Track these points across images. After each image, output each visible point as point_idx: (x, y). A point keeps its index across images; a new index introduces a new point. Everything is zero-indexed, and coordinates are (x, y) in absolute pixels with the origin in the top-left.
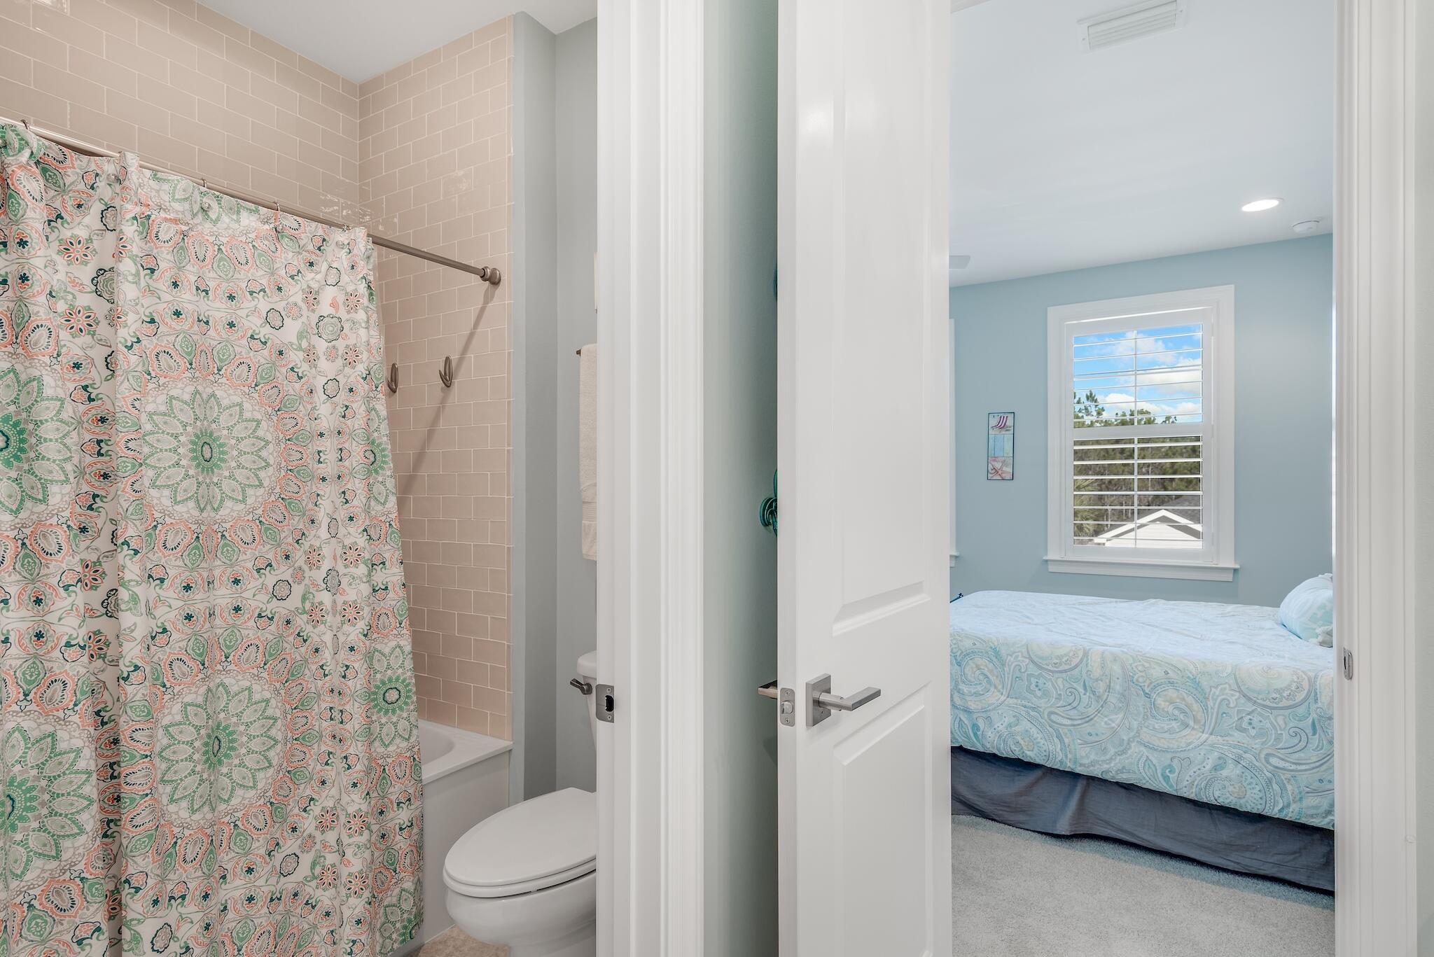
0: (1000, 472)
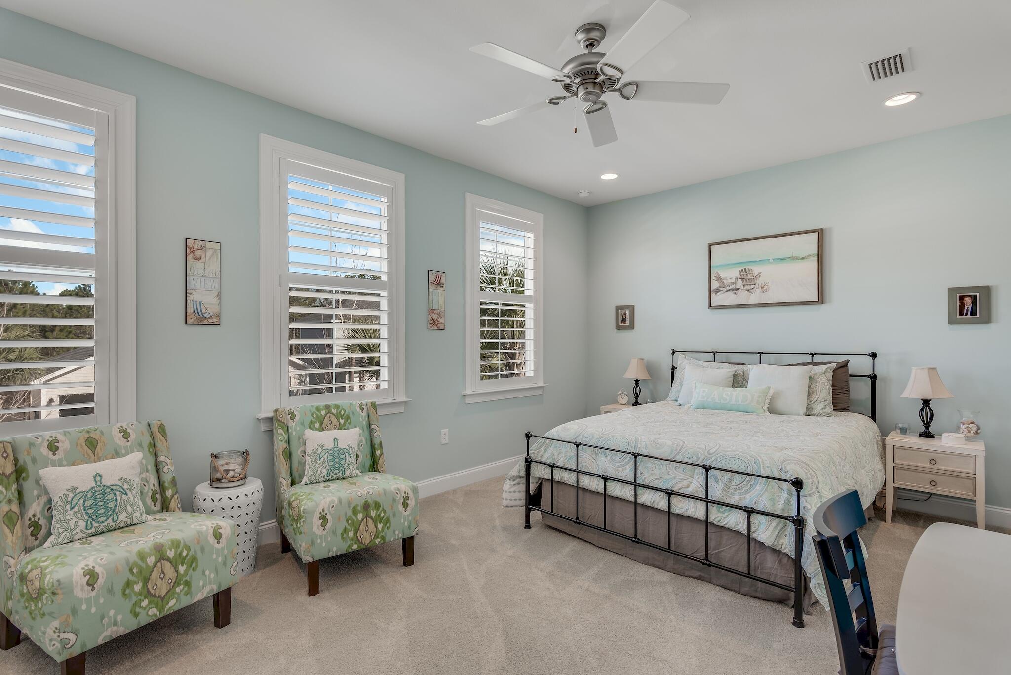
0: (436, 323)
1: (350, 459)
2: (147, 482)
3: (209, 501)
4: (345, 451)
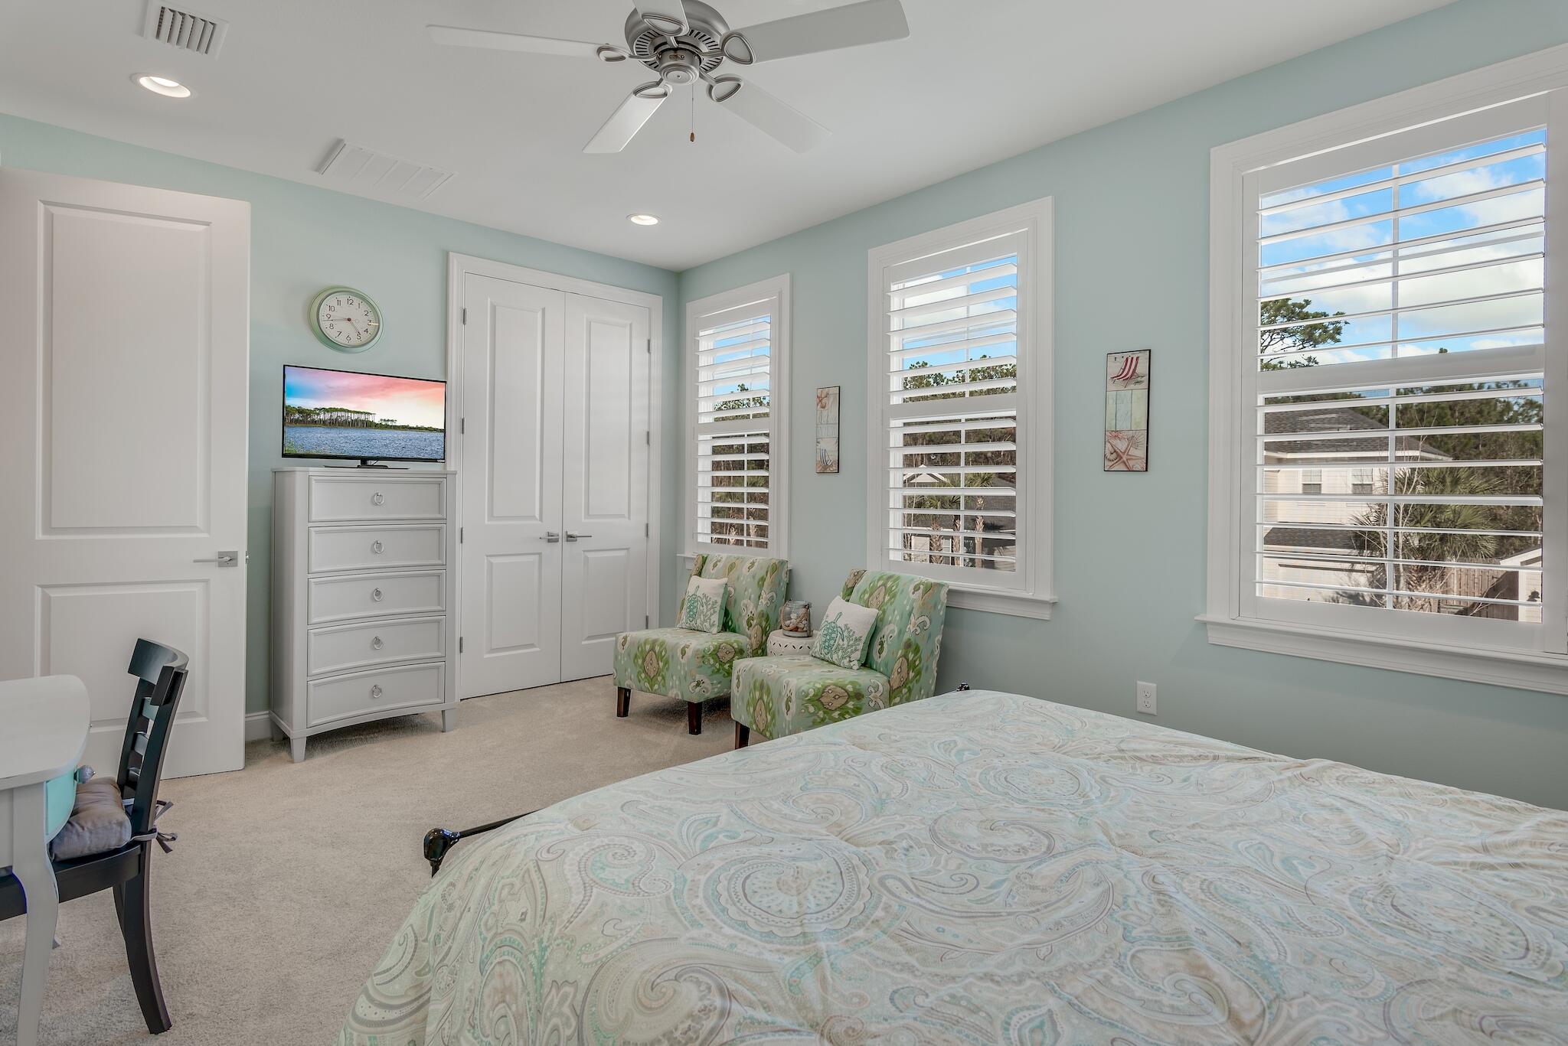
0: (1124, 459)
1: (841, 642)
2: (746, 607)
3: (777, 645)
4: (839, 629)
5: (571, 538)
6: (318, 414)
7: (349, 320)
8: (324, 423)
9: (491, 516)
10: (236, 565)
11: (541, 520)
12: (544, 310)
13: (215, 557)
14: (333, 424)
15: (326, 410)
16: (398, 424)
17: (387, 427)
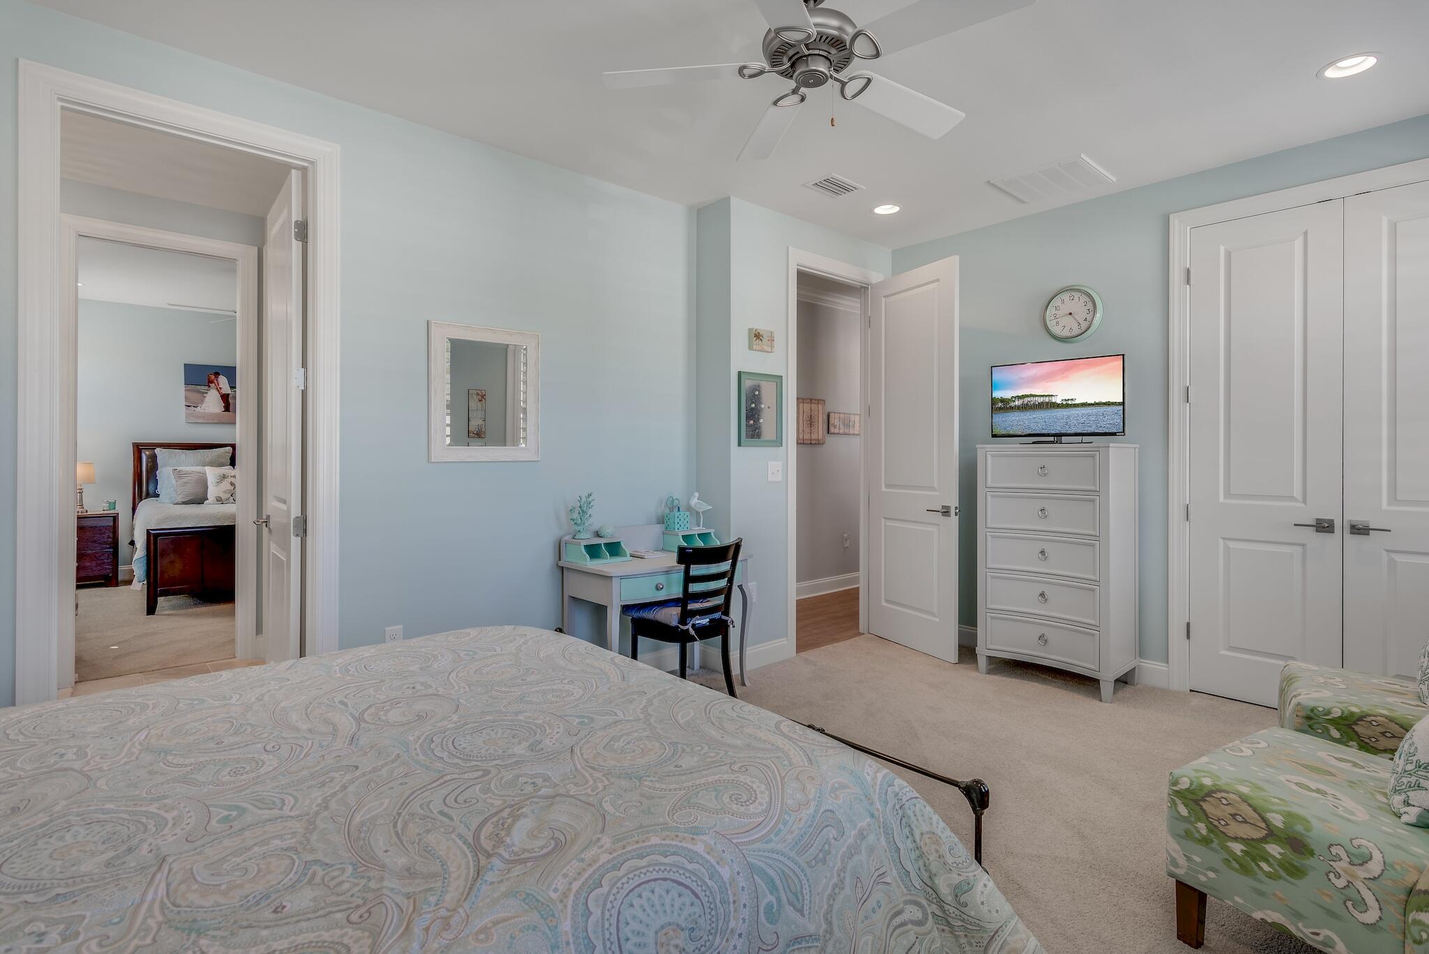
5: (1359, 530)
6: (1014, 401)
7: (1070, 314)
8: (1018, 408)
9: (1228, 494)
10: (950, 516)
11: (1305, 501)
12: (1306, 234)
13: (939, 508)
14: (1025, 408)
15: (1019, 397)
16: (1077, 402)
17: (1068, 406)
